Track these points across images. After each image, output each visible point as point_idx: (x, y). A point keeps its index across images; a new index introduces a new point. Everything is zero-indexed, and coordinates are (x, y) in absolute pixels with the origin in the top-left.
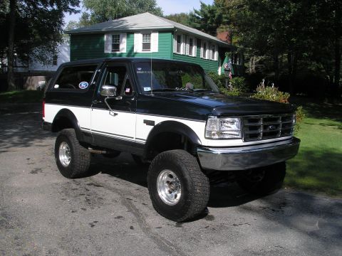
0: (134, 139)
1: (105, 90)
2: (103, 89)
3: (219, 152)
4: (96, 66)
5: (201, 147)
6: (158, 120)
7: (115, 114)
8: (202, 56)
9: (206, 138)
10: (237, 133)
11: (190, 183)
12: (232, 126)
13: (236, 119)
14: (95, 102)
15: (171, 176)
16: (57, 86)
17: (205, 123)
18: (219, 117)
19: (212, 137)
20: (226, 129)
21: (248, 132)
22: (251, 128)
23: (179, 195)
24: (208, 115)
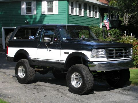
0: (60, 61)
1: (46, 39)
2: (44, 39)
3: (97, 63)
4: (38, 28)
5: (89, 61)
6: (71, 52)
7: (50, 50)
8: (88, 15)
9: (91, 58)
10: (104, 56)
11: (85, 77)
12: (102, 53)
13: (103, 50)
14: (39, 45)
15: (77, 76)
16: (15, 38)
17: (91, 52)
18: (96, 49)
19: (94, 57)
20: (99, 54)
21: (109, 55)
22: (110, 54)
23: (81, 84)
24: (92, 48)
